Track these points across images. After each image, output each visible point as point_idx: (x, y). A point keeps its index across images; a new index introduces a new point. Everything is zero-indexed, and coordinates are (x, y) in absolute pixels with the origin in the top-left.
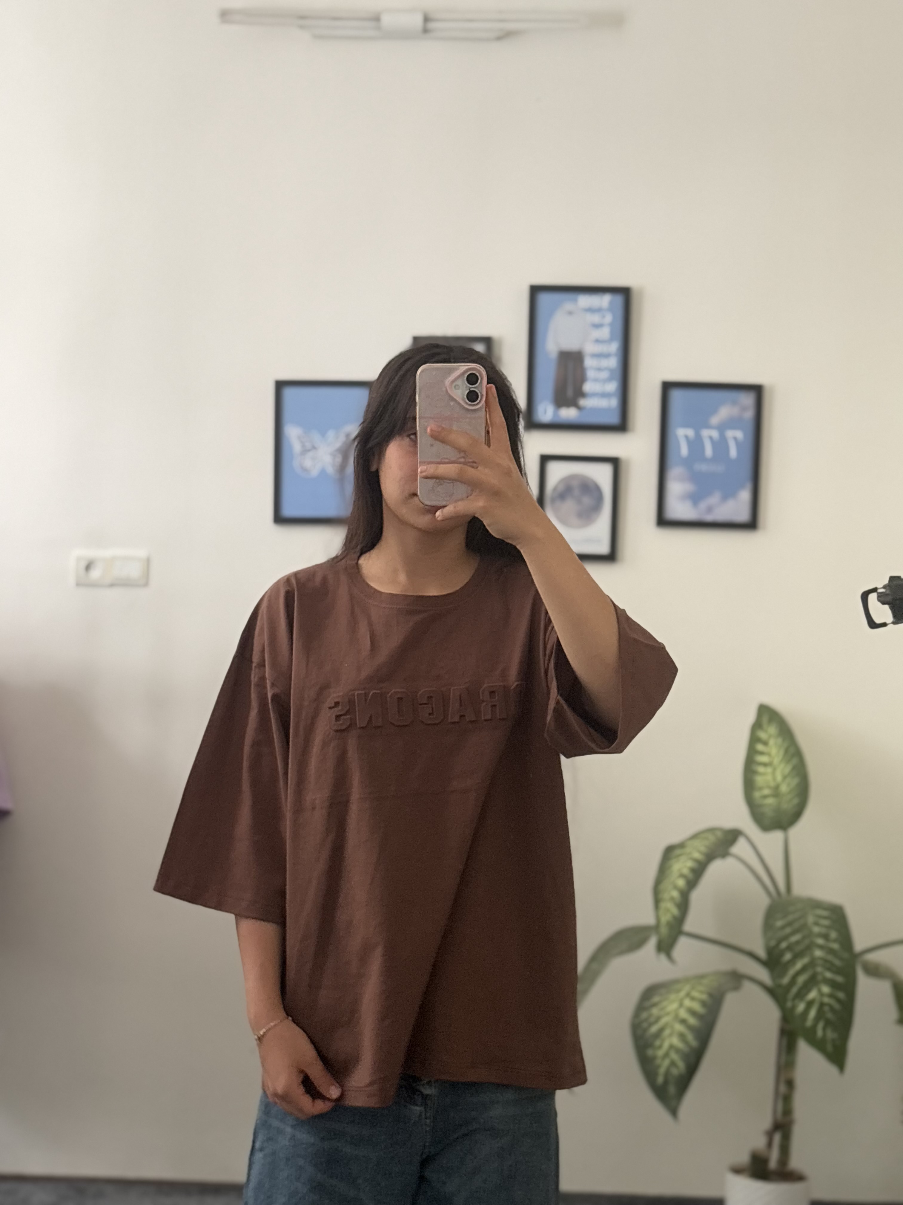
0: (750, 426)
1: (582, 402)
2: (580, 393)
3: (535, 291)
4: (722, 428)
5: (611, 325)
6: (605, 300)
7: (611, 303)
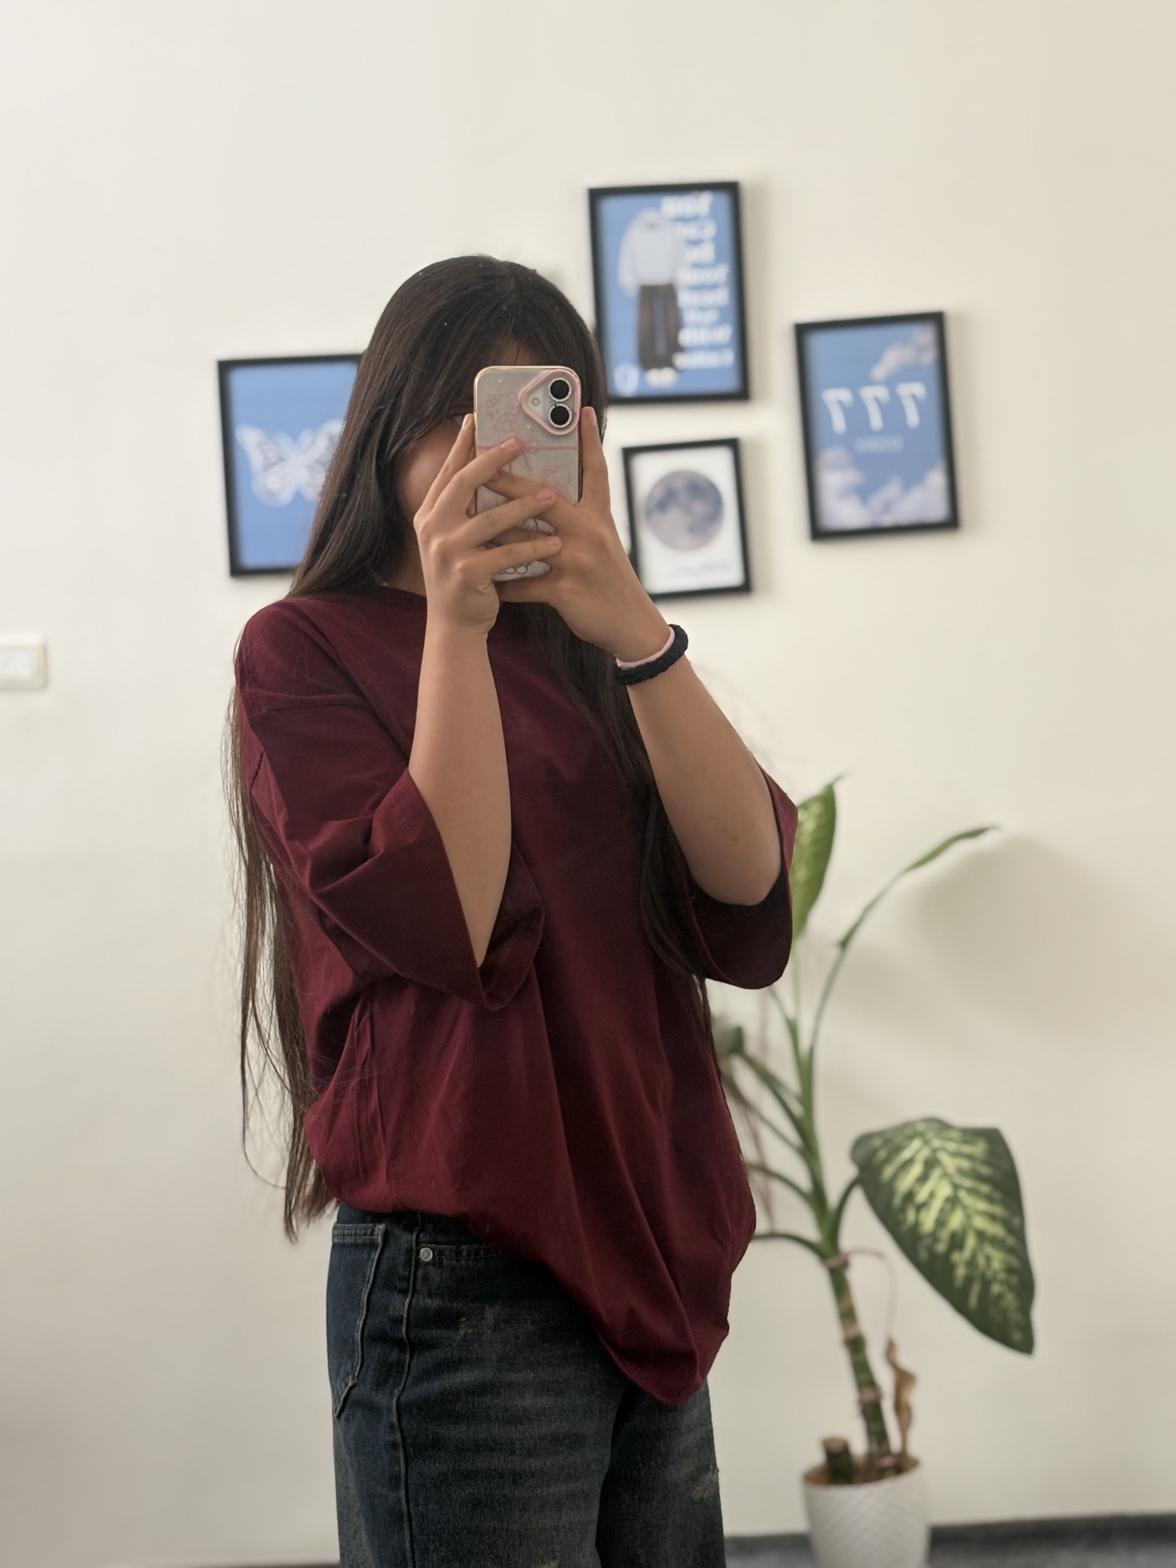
0: (932, 377)
1: (681, 360)
2: (676, 347)
3: (596, 196)
4: (891, 383)
5: (716, 239)
6: (703, 203)
7: (712, 206)
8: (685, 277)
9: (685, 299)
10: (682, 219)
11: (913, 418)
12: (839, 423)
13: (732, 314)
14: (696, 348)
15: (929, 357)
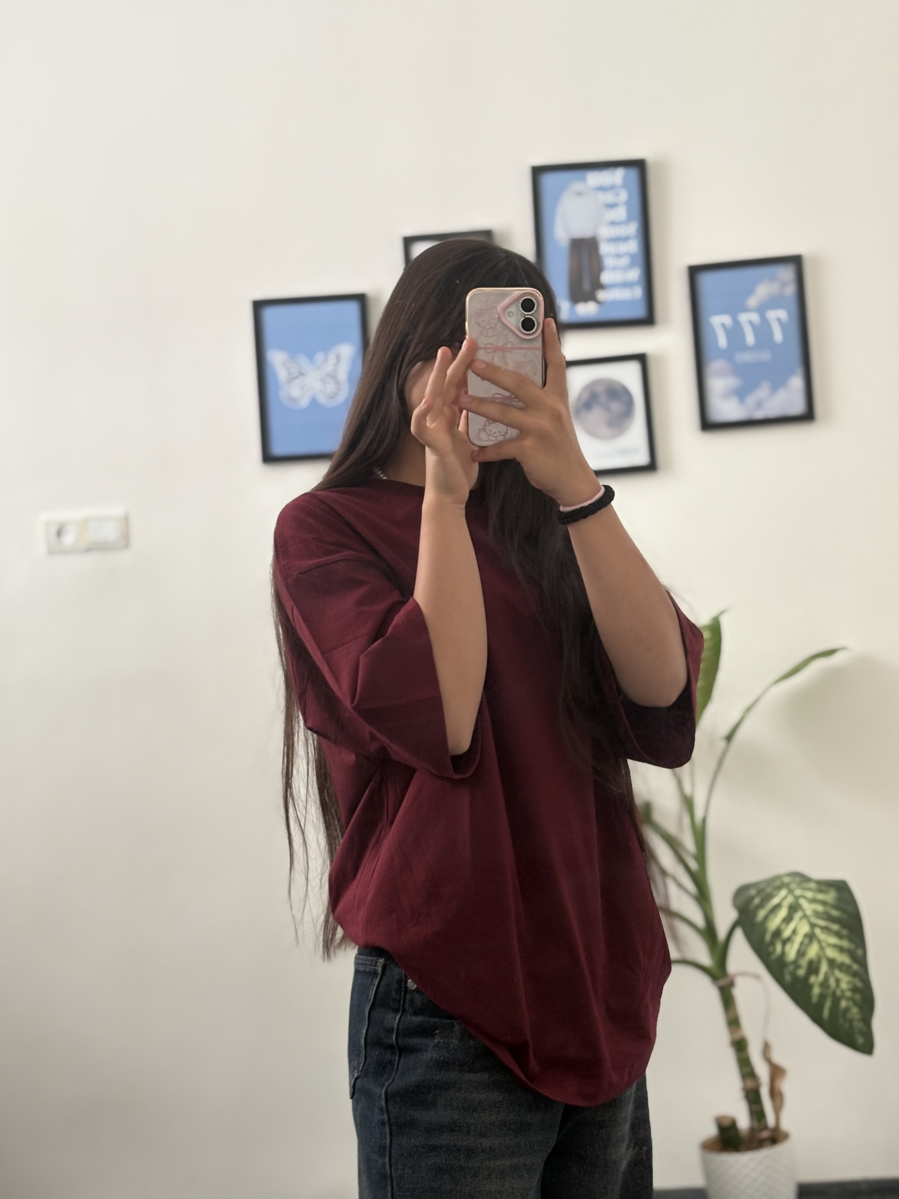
0: (793, 305)
1: (601, 295)
2: (598, 285)
3: (538, 172)
4: (762, 309)
5: (628, 203)
6: (618, 176)
7: (625, 179)
8: (604, 232)
9: (605, 249)
10: (602, 189)
11: (778, 336)
12: (722, 341)
13: (640, 259)
14: (613, 286)
15: (791, 290)
